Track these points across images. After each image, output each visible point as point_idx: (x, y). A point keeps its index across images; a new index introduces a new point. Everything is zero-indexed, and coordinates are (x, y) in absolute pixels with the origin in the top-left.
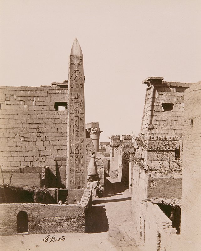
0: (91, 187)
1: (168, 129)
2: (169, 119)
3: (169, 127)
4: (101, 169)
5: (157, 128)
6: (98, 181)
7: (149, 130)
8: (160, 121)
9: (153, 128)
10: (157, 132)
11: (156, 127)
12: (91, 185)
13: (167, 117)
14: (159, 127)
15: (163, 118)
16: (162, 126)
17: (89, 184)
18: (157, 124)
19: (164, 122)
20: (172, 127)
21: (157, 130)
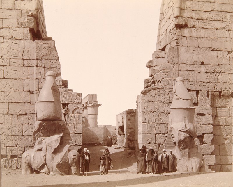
0: (44, 149)
1: (217, 29)
2: (217, 9)
3: (217, 25)
4: (76, 112)
5: (194, 27)
6: (61, 135)
7: (178, 30)
8: (198, 12)
9: (186, 26)
10: (194, 33)
11: (191, 23)
12: (43, 146)
13: (212, 4)
14: (198, 24)
15: (205, 5)
16: (202, 22)
17: (40, 143)
18: (193, 17)
19: (207, 14)
20: (224, 25)
21: (193, 29)
